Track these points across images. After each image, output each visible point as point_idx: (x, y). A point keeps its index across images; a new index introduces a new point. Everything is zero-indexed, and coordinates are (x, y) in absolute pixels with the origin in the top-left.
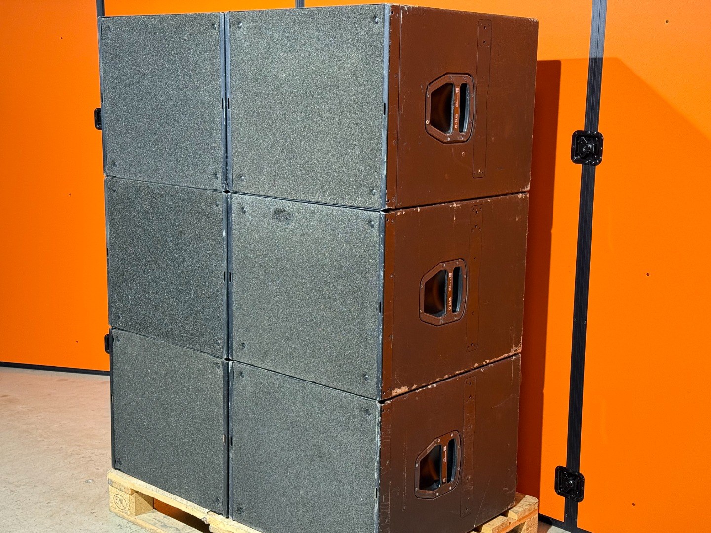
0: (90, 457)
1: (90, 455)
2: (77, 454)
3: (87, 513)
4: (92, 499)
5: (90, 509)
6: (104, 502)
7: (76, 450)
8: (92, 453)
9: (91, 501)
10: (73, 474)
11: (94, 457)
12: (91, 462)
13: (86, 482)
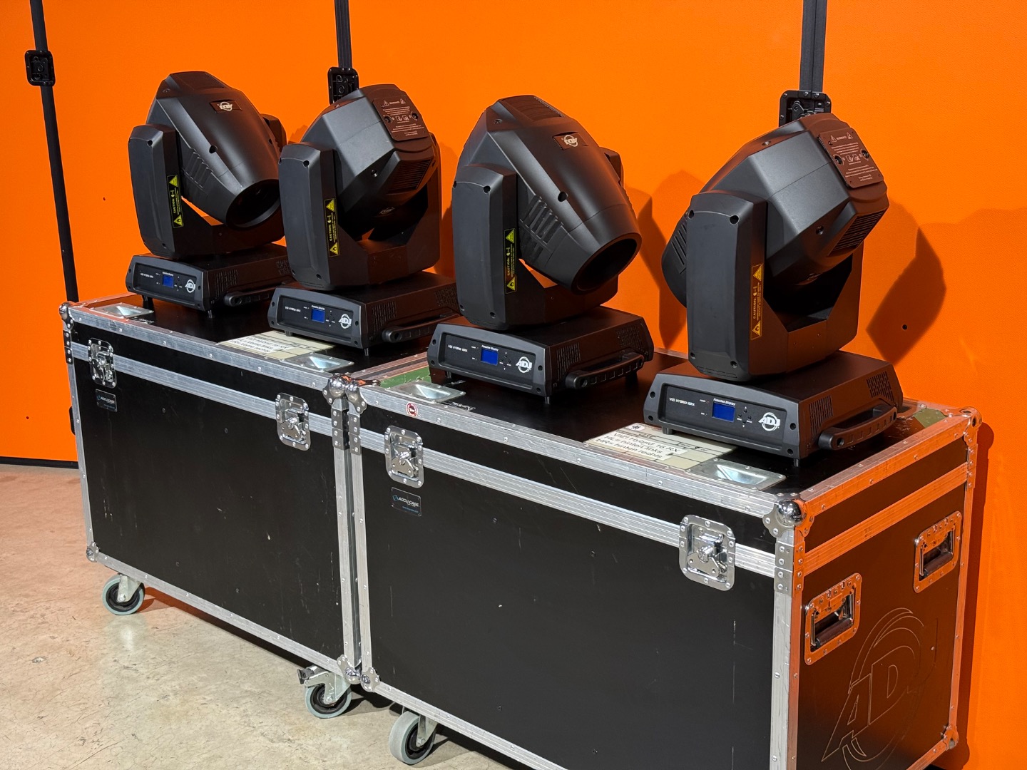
0: (43, 616)
1: (43, 611)
2: (22, 611)
3: (31, 718)
4: (41, 692)
5: (37, 711)
6: (59, 697)
7: (21, 604)
8: (47, 609)
9: (39, 696)
10: (14, 648)
11: (49, 617)
12: (43, 625)
13: (33, 661)
